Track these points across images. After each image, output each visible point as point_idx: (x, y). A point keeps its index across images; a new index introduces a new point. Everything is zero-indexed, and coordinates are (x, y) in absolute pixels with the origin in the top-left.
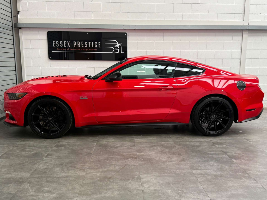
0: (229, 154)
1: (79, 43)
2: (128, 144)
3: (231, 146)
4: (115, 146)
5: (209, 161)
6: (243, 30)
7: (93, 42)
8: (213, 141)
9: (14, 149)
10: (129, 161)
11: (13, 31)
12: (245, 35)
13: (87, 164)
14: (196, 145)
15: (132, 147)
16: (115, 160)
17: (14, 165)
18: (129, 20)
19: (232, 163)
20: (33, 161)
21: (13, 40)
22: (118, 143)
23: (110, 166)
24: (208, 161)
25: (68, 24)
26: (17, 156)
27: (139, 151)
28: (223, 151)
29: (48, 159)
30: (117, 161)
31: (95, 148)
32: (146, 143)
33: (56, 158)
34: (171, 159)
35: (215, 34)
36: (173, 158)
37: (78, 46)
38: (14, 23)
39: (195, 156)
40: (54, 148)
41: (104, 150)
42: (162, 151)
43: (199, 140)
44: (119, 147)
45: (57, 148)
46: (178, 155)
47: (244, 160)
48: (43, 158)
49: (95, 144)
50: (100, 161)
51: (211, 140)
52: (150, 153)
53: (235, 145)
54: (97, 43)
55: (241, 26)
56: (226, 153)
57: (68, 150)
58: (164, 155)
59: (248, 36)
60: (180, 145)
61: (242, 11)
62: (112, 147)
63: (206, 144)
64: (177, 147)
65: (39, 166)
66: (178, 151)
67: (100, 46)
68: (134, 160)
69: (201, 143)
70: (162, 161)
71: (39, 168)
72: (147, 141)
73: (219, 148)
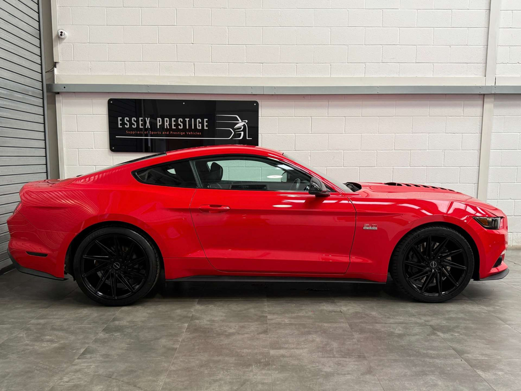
0: (468, 355)
1: (167, 120)
2: (252, 328)
3: (472, 336)
4: (226, 331)
5: (426, 375)
6: (484, 95)
7: (193, 119)
8: (431, 323)
9: (22, 335)
10: (253, 371)
11: (43, 99)
12: (489, 105)
13: (162, 378)
14: (397, 332)
15: (261, 336)
16: (223, 369)
17: (11, 374)
18: (261, 78)
19: (477, 381)
20: (53, 366)
21: (44, 115)
22: (233, 324)
23: (210, 383)
24: (424, 373)
25: (148, 86)
26: (23, 352)
27: (275, 345)
28: (454, 349)
29: (84, 362)
30: (227, 370)
31: (185, 335)
32: (291, 324)
33: (101, 359)
34: (343, 368)
35: (429, 102)
36: (347, 365)
37: (166, 127)
38: (47, 84)
39: (396, 361)
40: (101, 335)
41: (203, 341)
42: (323, 347)
43: (402, 320)
44: (233, 334)
45: (107, 335)
46: (359, 357)
47: (503, 373)
48: (75, 360)
49: (186, 325)
50: (189, 371)
51: (428, 321)
52: (298, 352)
53: (478, 334)
54: (200, 121)
55: (480, 87)
56: (460, 353)
57: (129, 340)
58: (328, 357)
59: (495, 106)
60: (362, 331)
61: (481, 58)
62: (219, 334)
63: (417, 330)
64: (357, 336)
65: (61, 379)
66: (359, 347)
67: (207, 126)
68: (263, 369)
69: (406, 328)
70: (323, 373)
71: (62, 384)
72: (293, 321)
73: (445, 340)
